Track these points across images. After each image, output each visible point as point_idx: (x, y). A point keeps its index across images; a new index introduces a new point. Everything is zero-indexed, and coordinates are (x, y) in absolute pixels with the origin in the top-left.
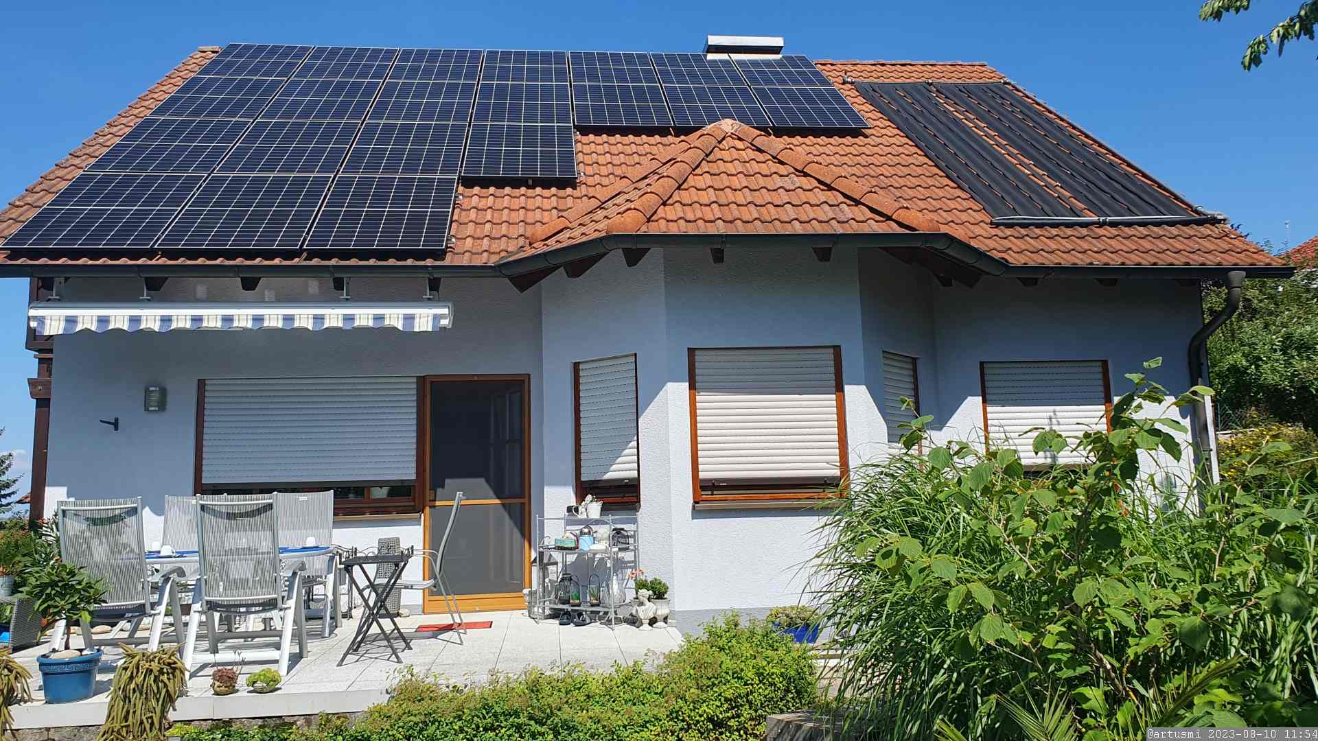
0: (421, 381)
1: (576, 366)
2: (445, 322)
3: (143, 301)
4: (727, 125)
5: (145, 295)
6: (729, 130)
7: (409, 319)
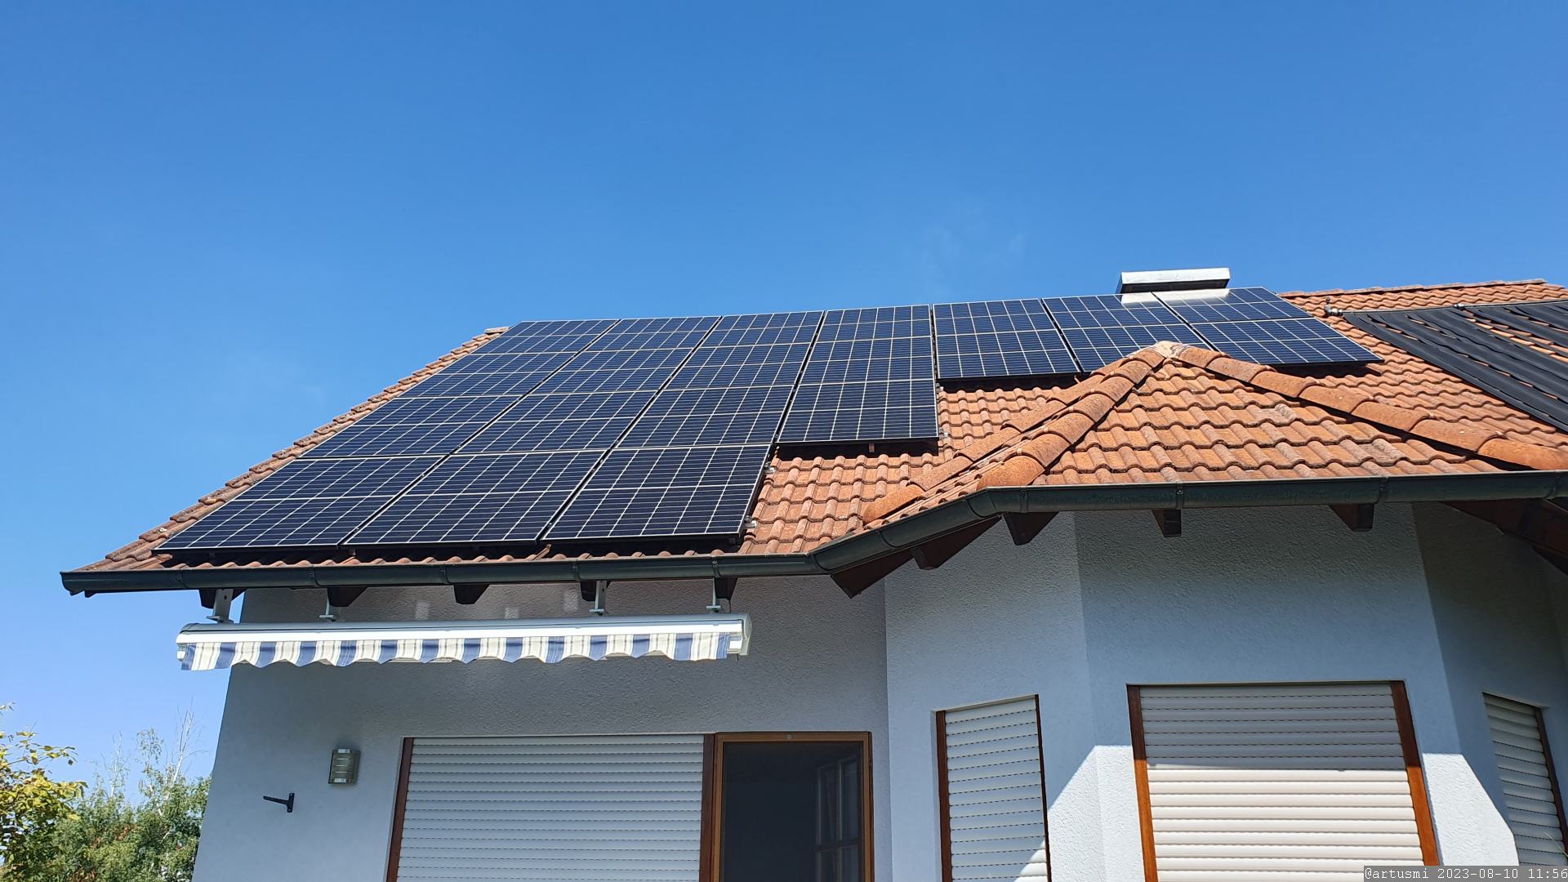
0: (710, 741)
1: (940, 717)
2: (736, 646)
3: (324, 621)
4: (1165, 348)
5: (327, 612)
6: (1169, 355)
7: (684, 640)
